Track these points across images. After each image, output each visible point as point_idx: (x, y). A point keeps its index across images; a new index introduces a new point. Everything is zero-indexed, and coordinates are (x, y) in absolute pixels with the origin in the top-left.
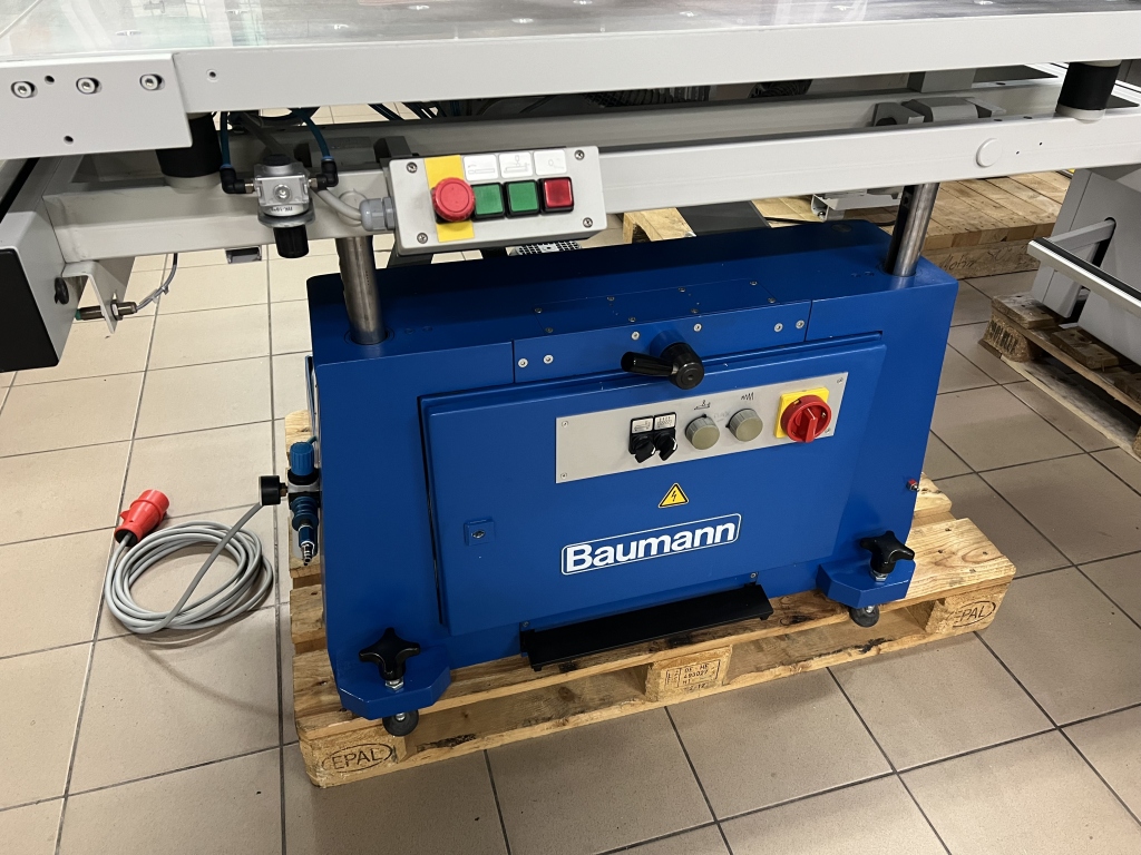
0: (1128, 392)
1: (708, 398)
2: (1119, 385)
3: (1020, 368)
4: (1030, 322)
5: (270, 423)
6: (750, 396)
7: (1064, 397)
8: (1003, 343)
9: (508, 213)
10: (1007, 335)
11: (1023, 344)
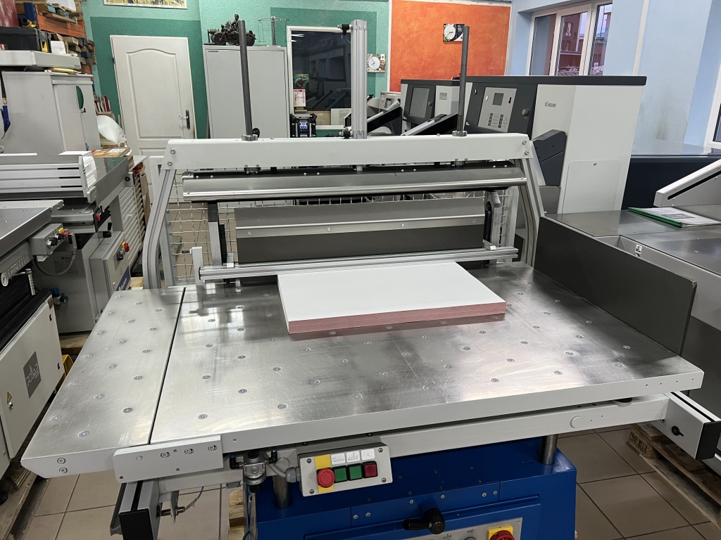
0: (710, 489)
1: (450, 533)
2: (705, 483)
3: (651, 463)
4: (652, 437)
5: (219, 490)
6: (472, 531)
7: (677, 485)
8: (639, 446)
9: (349, 479)
10: (640, 442)
11: (649, 450)
